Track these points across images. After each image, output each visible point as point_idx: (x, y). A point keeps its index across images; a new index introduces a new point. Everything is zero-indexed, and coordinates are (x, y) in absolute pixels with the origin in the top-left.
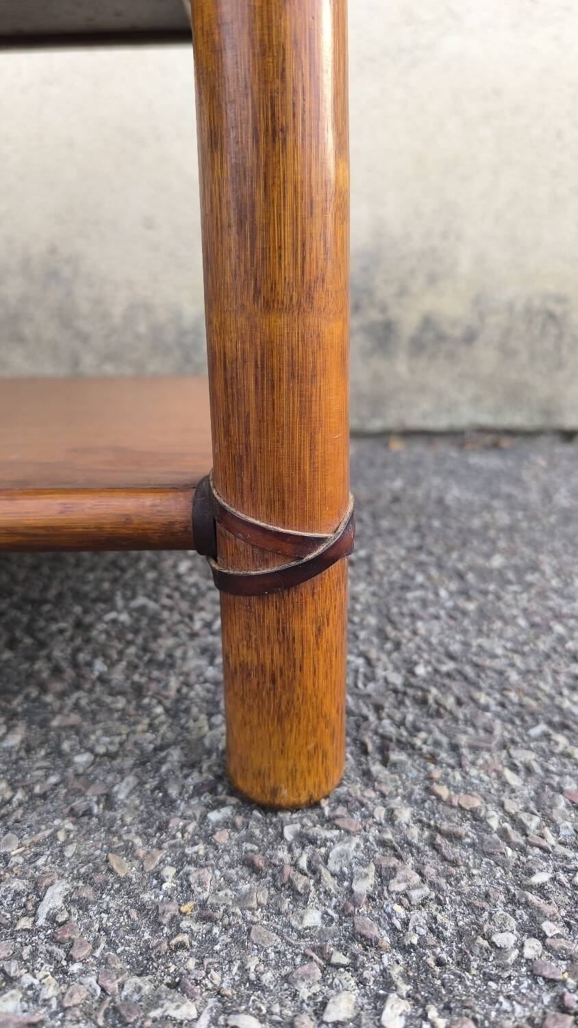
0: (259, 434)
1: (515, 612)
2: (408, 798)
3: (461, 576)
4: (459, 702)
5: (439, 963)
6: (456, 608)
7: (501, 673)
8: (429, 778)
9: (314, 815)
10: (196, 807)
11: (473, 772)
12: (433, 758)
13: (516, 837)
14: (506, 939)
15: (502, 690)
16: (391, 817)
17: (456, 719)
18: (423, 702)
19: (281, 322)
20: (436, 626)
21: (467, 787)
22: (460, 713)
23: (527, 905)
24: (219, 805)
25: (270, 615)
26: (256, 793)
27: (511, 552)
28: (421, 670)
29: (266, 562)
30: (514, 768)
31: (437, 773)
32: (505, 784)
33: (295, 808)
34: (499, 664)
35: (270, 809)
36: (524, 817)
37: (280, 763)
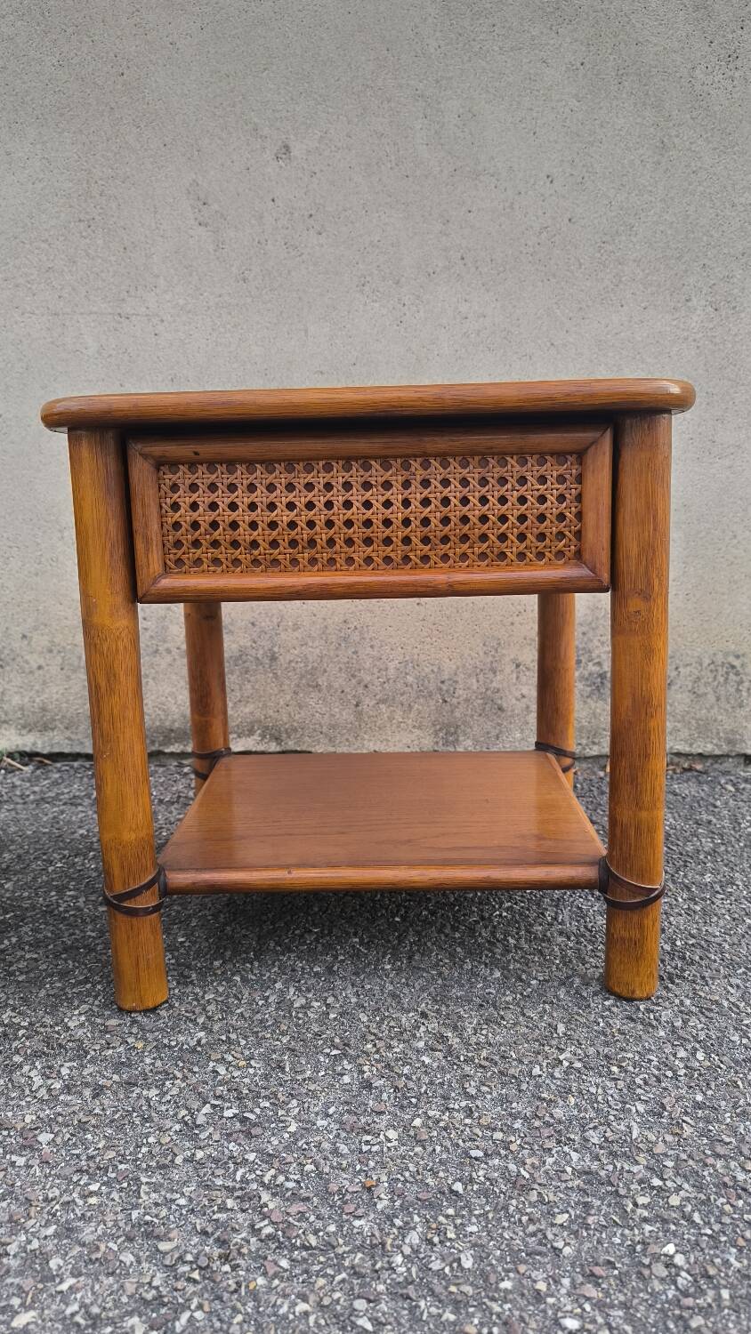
0: (635, 851)
1: (724, 911)
2: (687, 996)
3: (689, 889)
4: (701, 958)
5: (712, 1045)
6: (689, 908)
7: (720, 945)
8: (694, 989)
9: (649, 1002)
10: (598, 999)
11: (714, 987)
12: (694, 982)
13: (735, 1009)
14: (736, 1038)
15: (722, 953)
16: (682, 1003)
17: (701, 966)
18: (684, 958)
19: (644, 814)
20: (681, 920)
21: (712, 993)
22: (703, 963)
23: (742, 1030)
24: (608, 999)
25: (635, 918)
26: (625, 994)
27: (715, 872)
28: (678, 943)
29: (635, 898)
30: (731, 986)
31: (698, 988)
32: (728, 992)
33: (641, 1000)
34: (719, 940)
35: (630, 1000)
36: (738, 1003)
37: (637, 979)
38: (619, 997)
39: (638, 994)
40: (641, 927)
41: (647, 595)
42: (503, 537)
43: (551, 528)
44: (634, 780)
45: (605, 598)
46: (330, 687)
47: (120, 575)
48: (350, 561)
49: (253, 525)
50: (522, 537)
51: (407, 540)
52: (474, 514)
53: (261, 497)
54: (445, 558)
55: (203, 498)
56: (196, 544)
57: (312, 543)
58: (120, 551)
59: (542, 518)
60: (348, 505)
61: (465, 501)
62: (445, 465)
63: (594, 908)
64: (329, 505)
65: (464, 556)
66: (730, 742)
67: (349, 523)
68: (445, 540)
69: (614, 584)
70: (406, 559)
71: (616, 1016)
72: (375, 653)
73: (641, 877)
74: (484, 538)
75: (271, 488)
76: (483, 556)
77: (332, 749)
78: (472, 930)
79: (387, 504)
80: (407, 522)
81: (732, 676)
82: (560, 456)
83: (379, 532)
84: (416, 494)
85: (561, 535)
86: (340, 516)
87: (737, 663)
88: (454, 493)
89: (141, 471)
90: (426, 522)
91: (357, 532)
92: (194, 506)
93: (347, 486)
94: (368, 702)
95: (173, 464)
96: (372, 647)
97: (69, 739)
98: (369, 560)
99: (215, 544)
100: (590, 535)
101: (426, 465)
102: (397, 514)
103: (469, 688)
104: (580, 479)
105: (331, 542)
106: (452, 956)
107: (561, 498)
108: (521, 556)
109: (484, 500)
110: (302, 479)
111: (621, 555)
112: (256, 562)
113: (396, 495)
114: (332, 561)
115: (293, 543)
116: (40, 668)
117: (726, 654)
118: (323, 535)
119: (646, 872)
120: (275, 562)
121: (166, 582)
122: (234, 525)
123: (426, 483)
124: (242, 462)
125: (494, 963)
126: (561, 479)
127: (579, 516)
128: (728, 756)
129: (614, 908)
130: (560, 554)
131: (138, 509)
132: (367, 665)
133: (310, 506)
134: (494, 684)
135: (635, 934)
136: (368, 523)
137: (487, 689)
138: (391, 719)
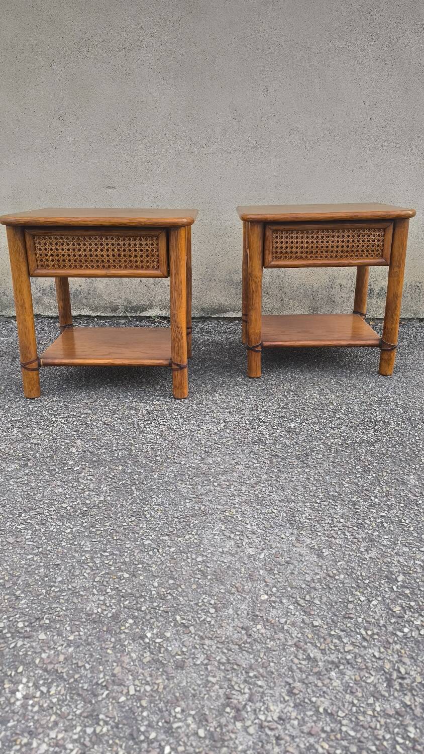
9: (391, 376)
25: (389, 353)
29: (389, 348)
33: (388, 376)
38: (383, 375)
39: (388, 374)
40: (390, 356)
41: (399, 267)
42: (362, 251)
43: (376, 248)
44: (392, 317)
45: (387, 267)
47: (260, 262)
48: (321, 257)
49: (297, 248)
50: (367, 251)
51: (337, 252)
52: (355, 245)
53: (300, 240)
54: (347, 256)
55: (284, 240)
56: (281, 252)
57: (312, 252)
58: (261, 255)
59: (373, 246)
60: (322, 242)
61: (353, 241)
62: (349, 232)
63: (378, 350)
64: (317, 242)
65: (352, 256)
66: (414, 314)
67: (322, 247)
68: (347, 251)
69: (391, 265)
70: (336, 256)
71: (383, 379)
73: (391, 342)
74: (357, 251)
75: (302, 237)
76: (357, 256)
78: (338, 363)
79: (333, 242)
80: (337, 247)
81: (417, 290)
82: (379, 229)
83: (330, 249)
84: (341, 239)
85: (378, 250)
86: (320, 245)
87: (419, 285)
88: (351, 239)
89: (269, 233)
90: (343, 247)
91: (324, 249)
92: (282, 242)
93: (323, 237)
95: (277, 231)
98: (326, 257)
99: (286, 252)
100: (386, 251)
102: (335, 245)
103: (322, 294)
104: (384, 236)
105: (317, 252)
106: (335, 368)
107: (379, 241)
108: (367, 256)
109: (358, 241)
110: (310, 235)
111: (393, 255)
112: (296, 257)
113: (335, 239)
114: (317, 257)
115: (307, 252)
117: (416, 282)
118: (315, 250)
119: (393, 341)
120: (301, 257)
121: (273, 263)
122: (292, 247)
123: (343, 236)
124: (295, 230)
125: (347, 369)
126: (379, 235)
127: (383, 245)
128: (414, 319)
129: (383, 351)
130: (377, 255)
131: (267, 243)
133: (312, 242)
135: (389, 358)
136: (327, 247)
137: (329, 294)
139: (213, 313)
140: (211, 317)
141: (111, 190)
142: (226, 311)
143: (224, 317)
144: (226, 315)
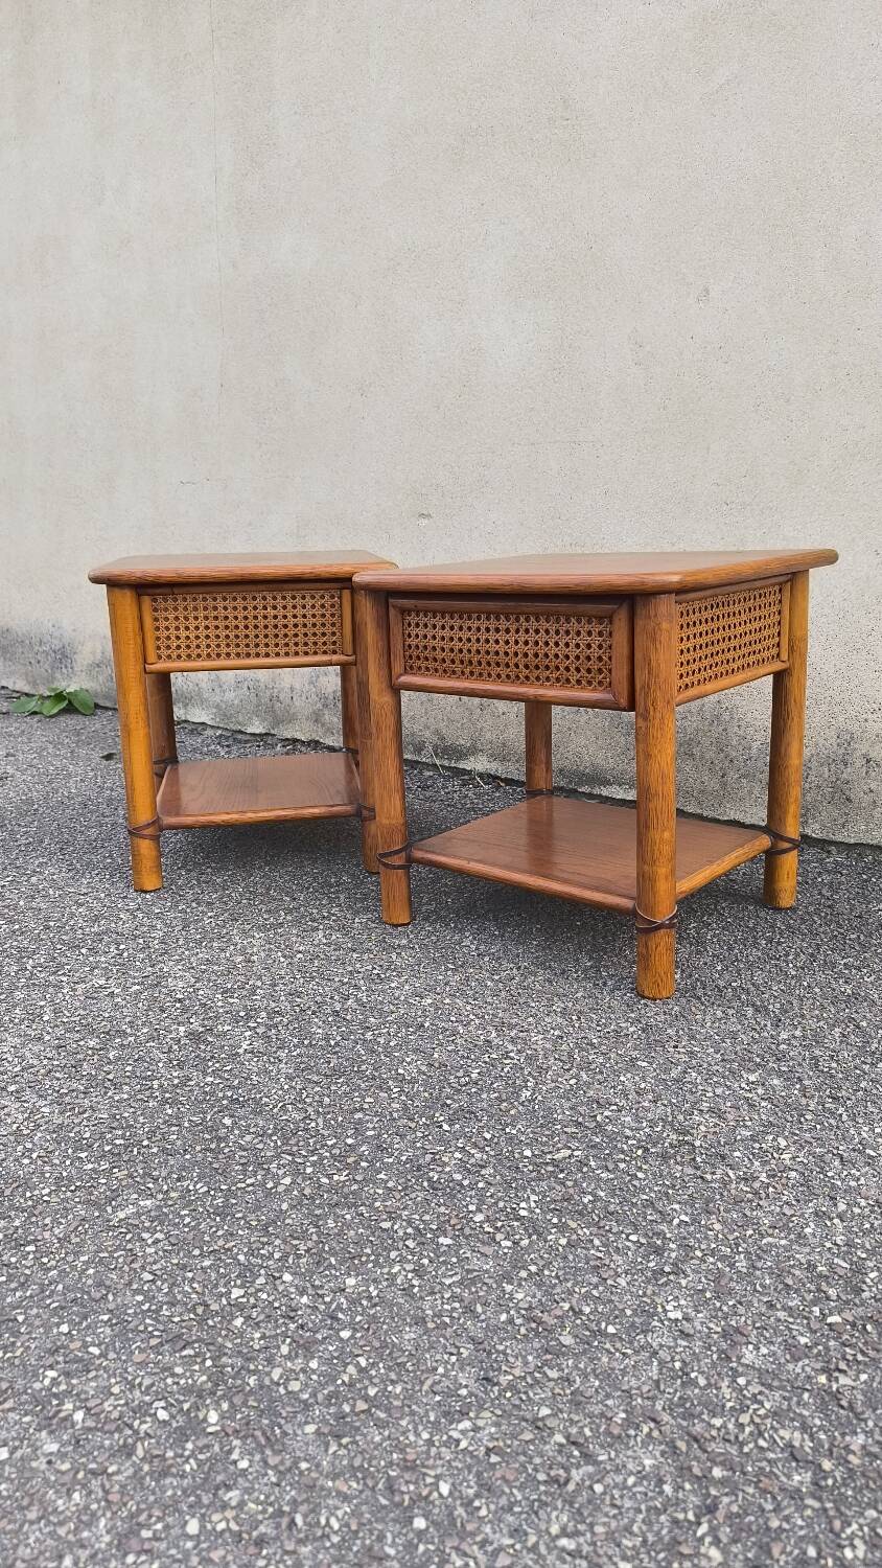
46: (702, 757)
72: (741, 732)
77: (699, 811)
80: (516, 654)
82: (600, 619)
84: (522, 637)
85: (600, 671)
94: (732, 775)
96: (739, 726)
97: (517, 769)
100: (616, 672)
101: (527, 620)
102: (512, 649)
103: (821, 776)
104: (610, 635)
107: (600, 646)
108: (578, 682)
113: (512, 637)
116: (503, 714)
126: (600, 634)
127: (610, 659)
130: (600, 683)
132: (734, 743)
133: (469, 640)
134: (844, 775)
137: (838, 779)
138: (750, 792)
139: (581, 784)
140: (576, 791)
141: (425, 522)
142: (606, 783)
143: (600, 795)
144: (605, 792)
